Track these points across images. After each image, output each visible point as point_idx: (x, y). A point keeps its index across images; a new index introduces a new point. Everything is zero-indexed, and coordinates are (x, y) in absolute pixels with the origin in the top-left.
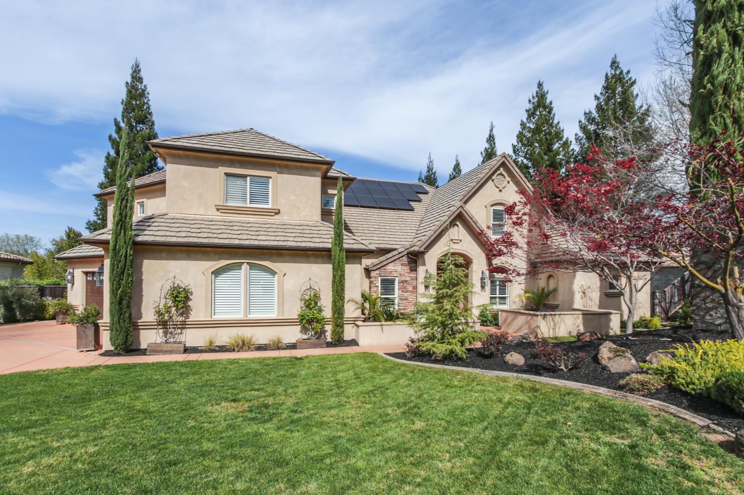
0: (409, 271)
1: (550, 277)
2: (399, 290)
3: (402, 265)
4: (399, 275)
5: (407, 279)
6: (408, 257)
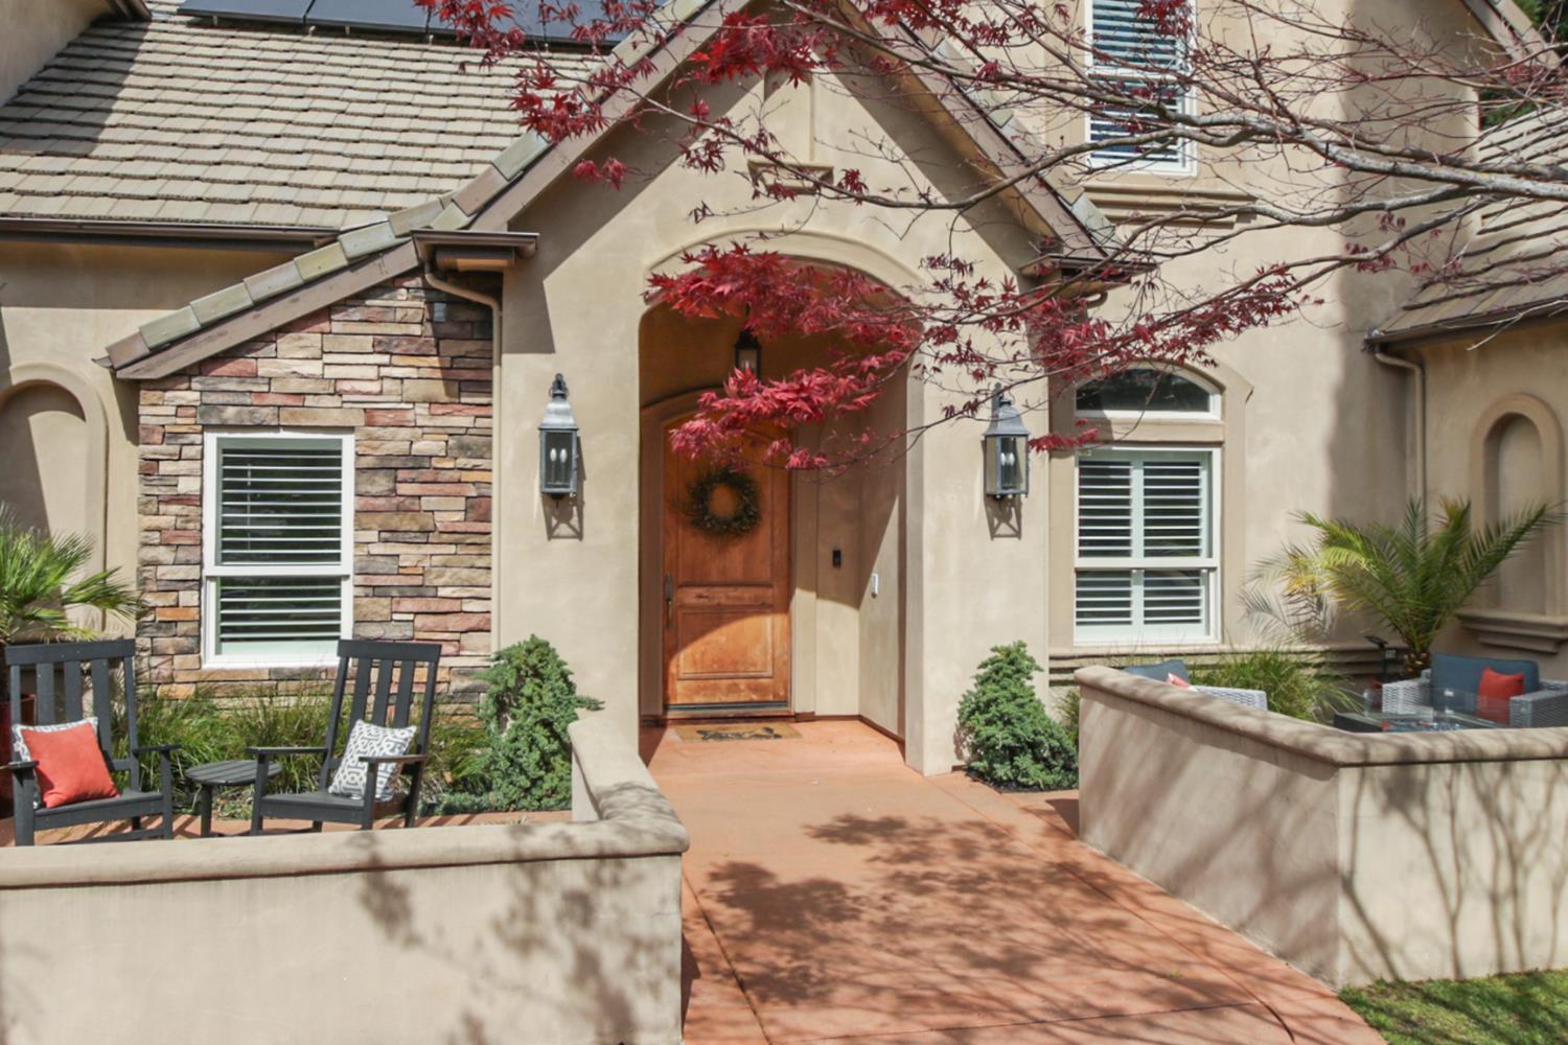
0: (438, 389)
1: (1505, 426)
2: (360, 527)
3: (382, 345)
4: (357, 420)
5: (422, 447)
6: (432, 296)
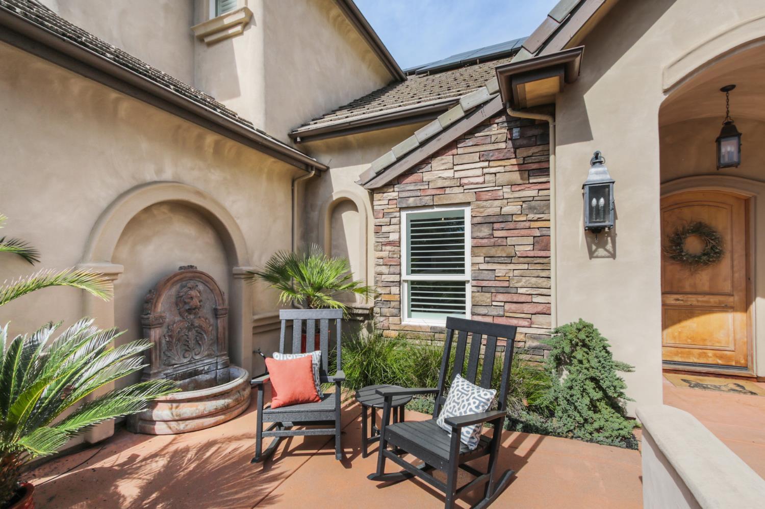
2: (474, 255)
3: (484, 157)
4: (472, 198)
5: (507, 209)
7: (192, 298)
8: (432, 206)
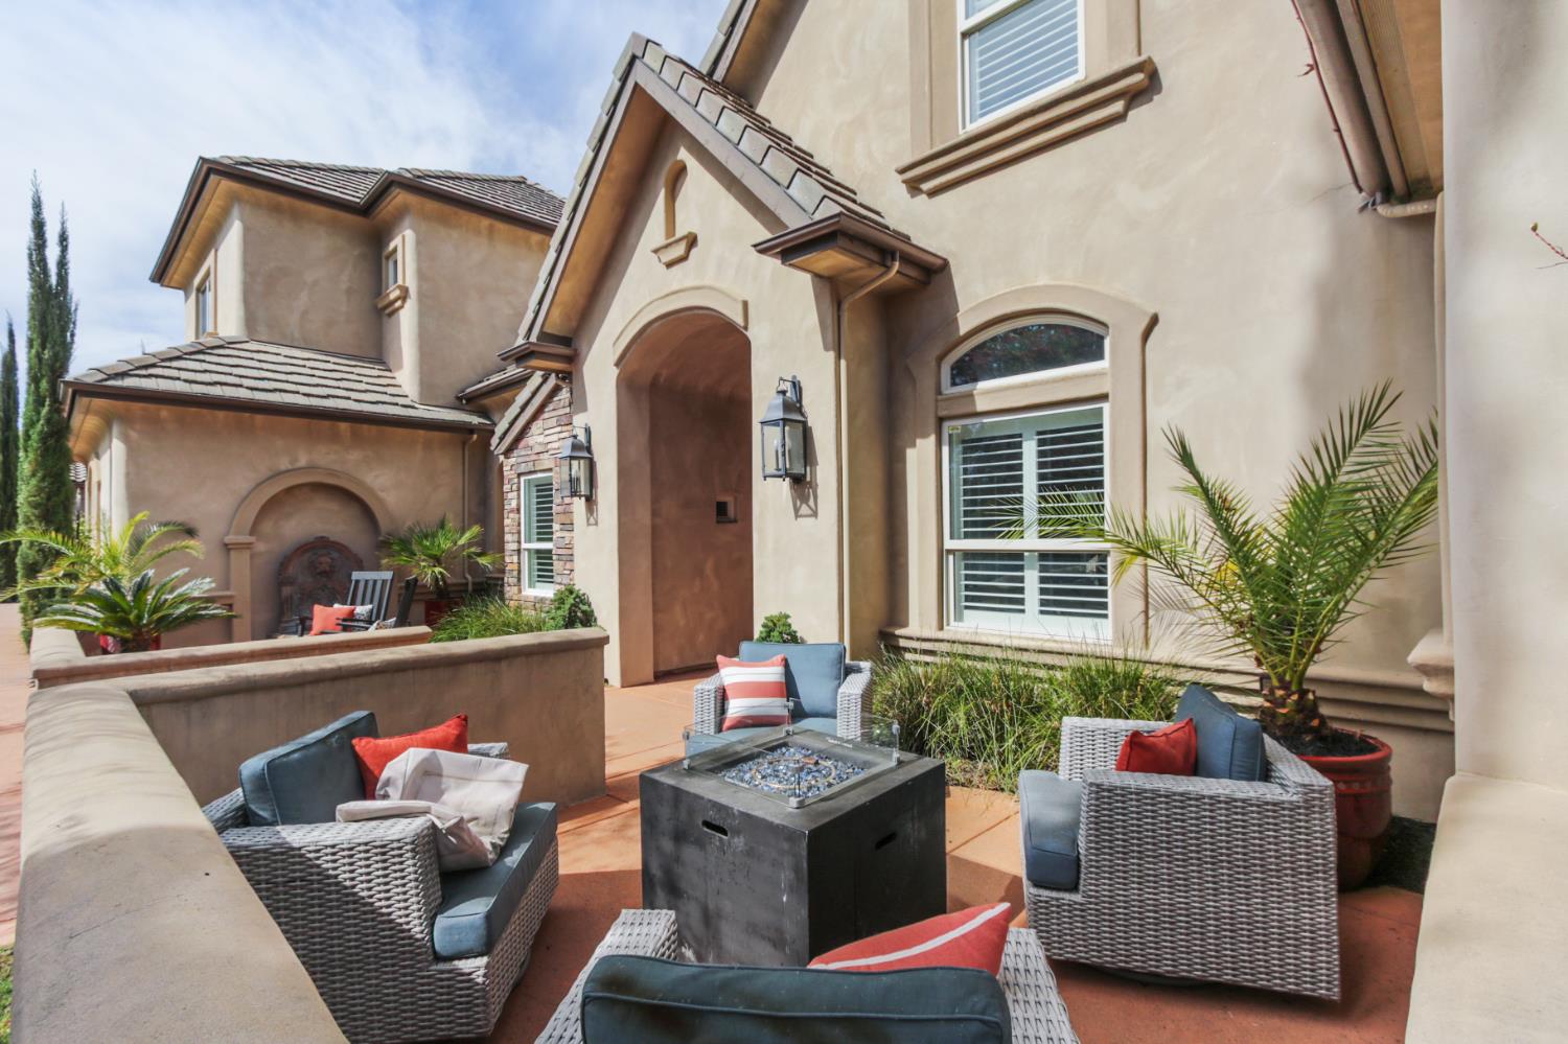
2: (556, 522)
3: (559, 422)
4: (553, 464)
7: (321, 563)
8: (535, 472)
